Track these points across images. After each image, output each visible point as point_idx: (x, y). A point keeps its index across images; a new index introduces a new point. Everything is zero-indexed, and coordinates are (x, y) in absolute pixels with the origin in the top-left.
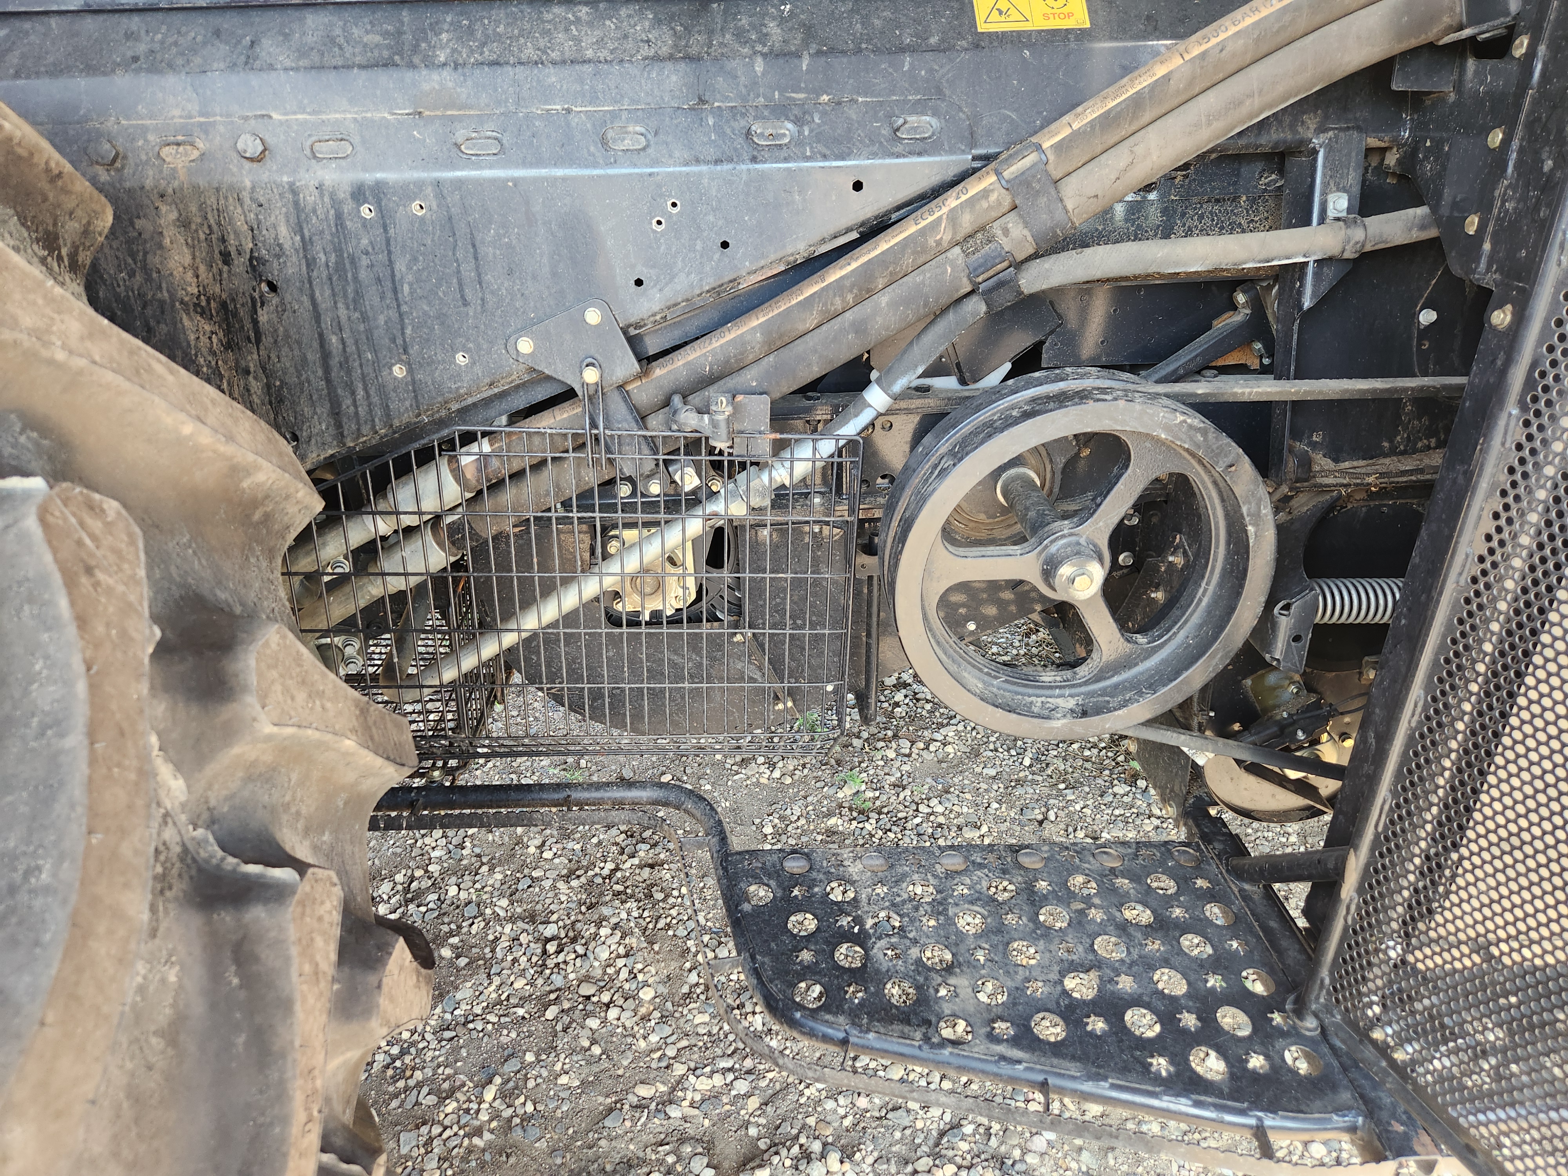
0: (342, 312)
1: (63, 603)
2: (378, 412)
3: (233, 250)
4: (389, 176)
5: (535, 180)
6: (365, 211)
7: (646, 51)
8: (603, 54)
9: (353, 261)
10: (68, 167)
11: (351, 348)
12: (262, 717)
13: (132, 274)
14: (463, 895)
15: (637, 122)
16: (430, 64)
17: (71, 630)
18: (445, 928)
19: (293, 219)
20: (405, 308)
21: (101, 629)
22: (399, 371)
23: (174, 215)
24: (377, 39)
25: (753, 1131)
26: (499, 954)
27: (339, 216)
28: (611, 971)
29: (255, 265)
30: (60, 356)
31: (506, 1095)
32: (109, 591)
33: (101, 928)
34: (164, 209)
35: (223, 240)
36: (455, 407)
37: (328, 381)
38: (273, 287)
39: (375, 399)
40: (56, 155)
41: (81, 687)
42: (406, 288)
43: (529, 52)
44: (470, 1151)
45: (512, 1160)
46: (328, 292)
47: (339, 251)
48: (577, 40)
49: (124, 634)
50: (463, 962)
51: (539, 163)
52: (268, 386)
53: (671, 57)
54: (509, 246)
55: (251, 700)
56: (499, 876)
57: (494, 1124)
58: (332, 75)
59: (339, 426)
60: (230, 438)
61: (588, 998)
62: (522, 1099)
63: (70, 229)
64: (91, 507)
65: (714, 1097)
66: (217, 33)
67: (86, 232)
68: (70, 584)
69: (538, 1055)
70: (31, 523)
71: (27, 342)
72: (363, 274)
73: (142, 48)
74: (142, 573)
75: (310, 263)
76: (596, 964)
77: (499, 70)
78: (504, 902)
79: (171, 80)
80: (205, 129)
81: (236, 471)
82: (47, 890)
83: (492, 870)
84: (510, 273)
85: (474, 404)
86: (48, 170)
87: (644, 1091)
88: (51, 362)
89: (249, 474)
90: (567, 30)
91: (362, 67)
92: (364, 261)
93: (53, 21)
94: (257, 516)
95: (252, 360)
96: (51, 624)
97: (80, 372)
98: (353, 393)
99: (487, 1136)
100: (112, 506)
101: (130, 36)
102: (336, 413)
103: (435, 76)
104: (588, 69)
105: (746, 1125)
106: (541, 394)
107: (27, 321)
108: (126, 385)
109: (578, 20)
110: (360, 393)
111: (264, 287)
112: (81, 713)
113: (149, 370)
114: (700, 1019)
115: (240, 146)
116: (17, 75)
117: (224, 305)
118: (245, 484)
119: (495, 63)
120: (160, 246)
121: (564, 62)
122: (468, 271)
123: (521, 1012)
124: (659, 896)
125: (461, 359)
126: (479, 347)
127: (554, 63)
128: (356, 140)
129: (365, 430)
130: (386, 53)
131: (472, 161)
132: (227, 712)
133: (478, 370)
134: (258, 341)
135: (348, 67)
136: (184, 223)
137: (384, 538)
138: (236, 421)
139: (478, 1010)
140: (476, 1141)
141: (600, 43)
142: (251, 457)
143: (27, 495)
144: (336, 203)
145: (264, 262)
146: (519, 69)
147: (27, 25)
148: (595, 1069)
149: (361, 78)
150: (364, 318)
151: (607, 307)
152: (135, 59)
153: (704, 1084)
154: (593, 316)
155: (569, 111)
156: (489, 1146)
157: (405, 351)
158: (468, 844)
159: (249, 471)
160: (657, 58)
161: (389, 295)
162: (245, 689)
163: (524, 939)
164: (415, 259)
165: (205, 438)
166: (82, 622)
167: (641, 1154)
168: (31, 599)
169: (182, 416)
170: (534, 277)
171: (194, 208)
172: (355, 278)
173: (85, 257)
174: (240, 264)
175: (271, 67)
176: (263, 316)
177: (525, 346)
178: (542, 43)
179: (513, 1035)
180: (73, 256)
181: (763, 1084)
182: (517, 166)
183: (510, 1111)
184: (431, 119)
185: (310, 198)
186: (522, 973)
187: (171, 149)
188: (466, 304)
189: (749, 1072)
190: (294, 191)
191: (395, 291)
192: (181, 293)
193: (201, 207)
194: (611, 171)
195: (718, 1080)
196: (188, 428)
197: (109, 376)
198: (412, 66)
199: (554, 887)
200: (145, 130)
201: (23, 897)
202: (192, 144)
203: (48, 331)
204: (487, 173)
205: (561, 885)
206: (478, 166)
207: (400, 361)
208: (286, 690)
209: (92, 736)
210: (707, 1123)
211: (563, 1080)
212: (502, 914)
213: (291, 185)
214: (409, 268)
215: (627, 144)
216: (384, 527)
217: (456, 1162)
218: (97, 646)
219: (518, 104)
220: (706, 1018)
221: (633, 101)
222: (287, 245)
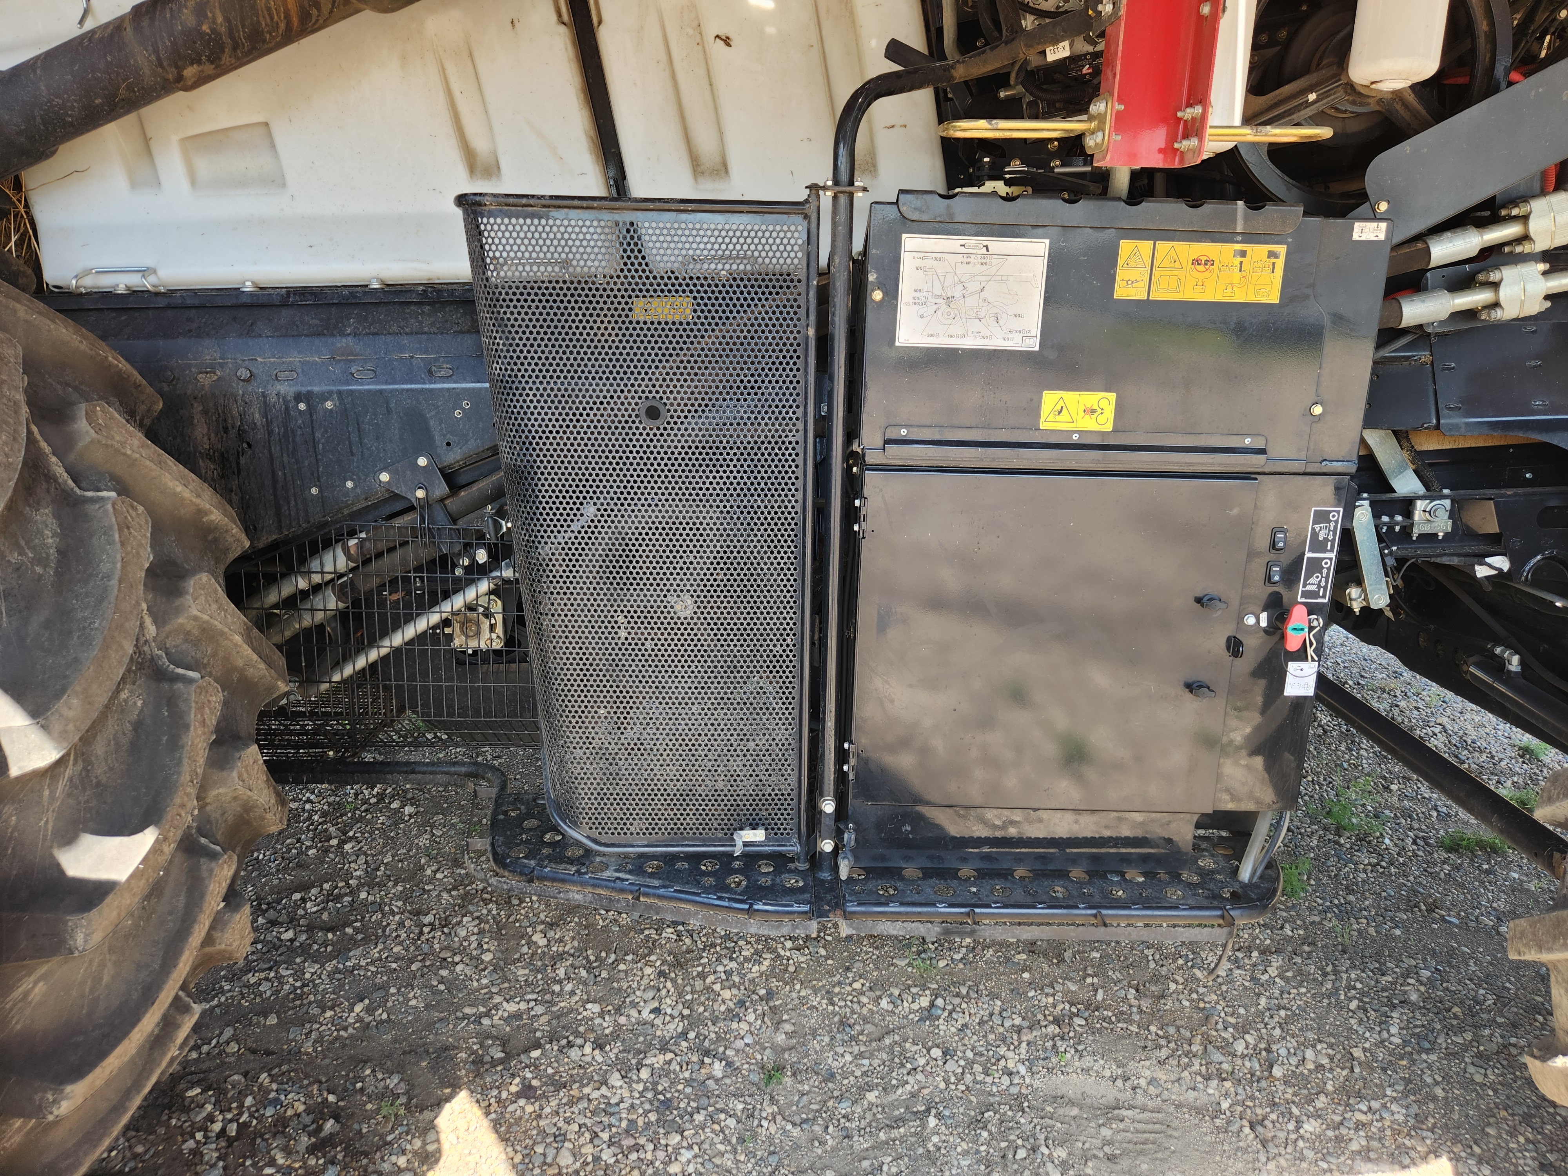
0: (285, 459)
1: (117, 536)
2: (302, 514)
3: (230, 426)
4: (316, 389)
5: (392, 391)
6: (302, 406)
7: (456, 328)
8: (434, 330)
9: (293, 431)
10: (144, 382)
11: (289, 478)
12: (193, 606)
13: (175, 438)
14: (371, 898)
15: (447, 363)
16: (343, 334)
17: (118, 546)
18: (353, 918)
19: (263, 410)
20: (319, 457)
21: (129, 549)
22: (314, 491)
23: (200, 408)
24: (316, 322)
25: (539, 1034)
26: (387, 932)
27: (287, 409)
28: (465, 944)
29: (241, 434)
30: (129, 452)
31: (369, 1010)
32: (135, 537)
33: (114, 648)
34: (195, 405)
35: (225, 421)
36: (346, 512)
37: (275, 496)
38: (249, 446)
39: (301, 507)
40: (140, 377)
41: (119, 565)
42: (321, 446)
43: (395, 328)
44: (336, 1038)
45: (364, 1044)
46: (278, 448)
47: (286, 427)
48: (421, 323)
49: (138, 553)
50: (360, 937)
51: (394, 382)
52: (242, 499)
53: (469, 332)
54: (377, 424)
55: (189, 597)
56: (400, 888)
57: (357, 1025)
58: (291, 340)
59: (279, 521)
60: (198, 496)
61: (445, 959)
62: (380, 1011)
63: (142, 408)
64: (132, 506)
65: (518, 1016)
66: (235, 319)
67: (149, 410)
68: (120, 530)
69: (399, 990)
70: (109, 507)
71: (117, 445)
72: (298, 439)
73: (194, 326)
74: (149, 535)
75: (270, 433)
76: (456, 939)
77: (377, 337)
78: (400, 904)
79: (207, 342)
80: (222, 365)
81: (201, 512)
82: (96, 629)
83: (396, 885)
84: (377, 438)
85: (359, 510)
86: (135, 383)
87: (468, 1010)
88: (125, 454)
89: (206, 514)
90: (416, 318)
91: (306, 336)
92: (299, 432)
93: (150, 313)
94: (210, 538)
95: (234, 485)
96: (111, 543)
97: (136, 460)
98: (289, 503)
99: (350, 1030)
100: (141, 508)
101: (189, 320)
102: (278, 514)
103: (344, 340)
104: (425, 337)
105: (536, 1030)
106: (399, 506)
107: (118, 438)
108: (154, 467)
109: (423, 312)
110: (293, 503)
111: (245, 445)
112: (118, 573)
113: (166, 463)
114: (521, 972)
115: (238, 374)
116: (128, 339)
117: (222, 454)
118: (205, 520)
119: (377, 334)
120: (192, 424)
121: (412, 333)
122: (354, 437)
123: (394, 965)
124: (516, 902)
125: (349, 484)
126: (359, 478)
127: (407, 334)
128: (300, 371)
129: (294, 524)
130: (320, 329)
131: (357, 382)
132: (178, 602)
133: (358, 490)
134: (239, 473)
135: (300, 336)
136: (205, 412)
137: (302, 591)
138: (203, 490)
139: (363, 963)
140: (342, 1033)
141: (433, 324)
142: (208, 506)
143: (109, 498)
144: (286, 402)
145: (245, 431)
146: (388, 337)
147: (137, 314)
148: (438, 998)
149: (305, 341)
150: (297, 462)
151: (431, 456)
152: (190, 331)
153: (511, 1007)
154: (422, 461)
155: (412, 357)
156: (351, 1036)
157: (319, 480)
158: (382, 868)
159: (207, 513)
160: (461, 332)
161: (311, 450)
162: (187, 593)
163: (407, 923)
164: (326, 431)
165: (187, 494)
166: (123, 544)
167: (456, 1044)
168: (105, 534)
169: (177, 483)
170: (391, 441)
171: (211, 405)
172: (294, 441)
173: (147, 422)
174: (233, 433)
175: (260, 336)
176: (243, 461)
177: (385, 477)
178: (402, 324)
179: (385, 978)
180: (141, 421)
181: (555, 1009)
182: (382, 384)
183: (371, 1018)
184: (339, 361)
185: (272, 399)
186: (401, 943)
187: (203, 376)
188: (353, 454)
189: (547, 1002)
190: (264, 396)
191: (315, 447)
192: (200, 448)
193: (216, 405)
194: (432, 386)
195: (523, 1006)
196: (179, 489)
197: (148, 463)
198: (333, 335)
199: (439, 895)
200: (190, 366)
201: (88, 631)
202: (214, 373)
203: (125, 442)
204: (366, 387)
205: (445, 895)
206: (362, 384)
207: (315, 486)
208: (207, 601)
209: (120, 581)
210: (508, 1029)
211: (413, 1002)
212: (396, 910)
213: (263, 393)
214: (323, 436)
215: (443, 373)
216: (302, 584)
217: (325, 1044)
218: (127, 554)
219: (386, 354)
220: (527, 972)
221: (447, 353)
222: (258, 424)
